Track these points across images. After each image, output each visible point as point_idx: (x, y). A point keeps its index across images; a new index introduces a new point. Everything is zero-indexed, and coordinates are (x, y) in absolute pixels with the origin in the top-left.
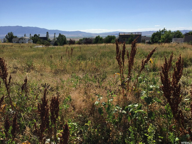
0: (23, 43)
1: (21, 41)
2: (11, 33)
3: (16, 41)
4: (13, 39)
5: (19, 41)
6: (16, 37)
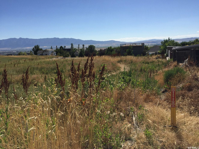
0: (46, 55)
3: (40, 54)
4: (38, 52)
5: (43, 53)
6: (41, 49)
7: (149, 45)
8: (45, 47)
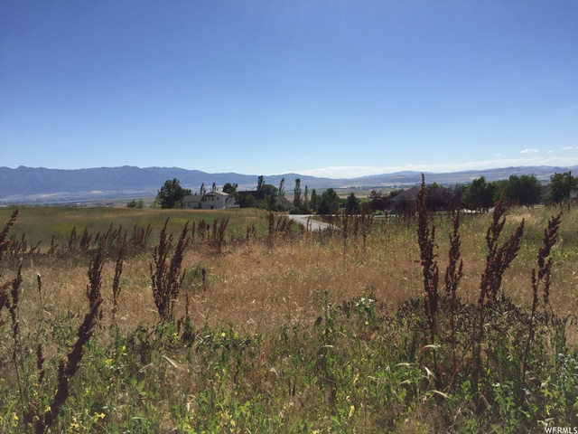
0: (213, 208)
1: (209, 202)
2: (174, 181)
4: (187, 199)
7: (395, 186)
8: (94, 192)
